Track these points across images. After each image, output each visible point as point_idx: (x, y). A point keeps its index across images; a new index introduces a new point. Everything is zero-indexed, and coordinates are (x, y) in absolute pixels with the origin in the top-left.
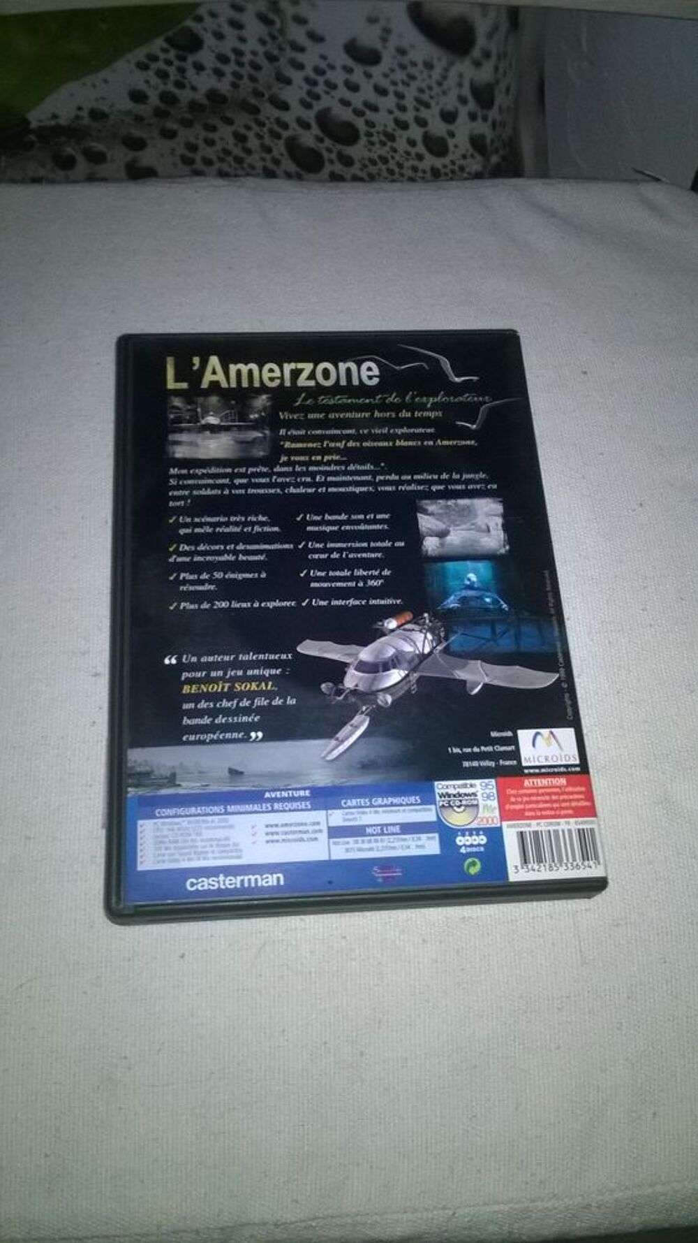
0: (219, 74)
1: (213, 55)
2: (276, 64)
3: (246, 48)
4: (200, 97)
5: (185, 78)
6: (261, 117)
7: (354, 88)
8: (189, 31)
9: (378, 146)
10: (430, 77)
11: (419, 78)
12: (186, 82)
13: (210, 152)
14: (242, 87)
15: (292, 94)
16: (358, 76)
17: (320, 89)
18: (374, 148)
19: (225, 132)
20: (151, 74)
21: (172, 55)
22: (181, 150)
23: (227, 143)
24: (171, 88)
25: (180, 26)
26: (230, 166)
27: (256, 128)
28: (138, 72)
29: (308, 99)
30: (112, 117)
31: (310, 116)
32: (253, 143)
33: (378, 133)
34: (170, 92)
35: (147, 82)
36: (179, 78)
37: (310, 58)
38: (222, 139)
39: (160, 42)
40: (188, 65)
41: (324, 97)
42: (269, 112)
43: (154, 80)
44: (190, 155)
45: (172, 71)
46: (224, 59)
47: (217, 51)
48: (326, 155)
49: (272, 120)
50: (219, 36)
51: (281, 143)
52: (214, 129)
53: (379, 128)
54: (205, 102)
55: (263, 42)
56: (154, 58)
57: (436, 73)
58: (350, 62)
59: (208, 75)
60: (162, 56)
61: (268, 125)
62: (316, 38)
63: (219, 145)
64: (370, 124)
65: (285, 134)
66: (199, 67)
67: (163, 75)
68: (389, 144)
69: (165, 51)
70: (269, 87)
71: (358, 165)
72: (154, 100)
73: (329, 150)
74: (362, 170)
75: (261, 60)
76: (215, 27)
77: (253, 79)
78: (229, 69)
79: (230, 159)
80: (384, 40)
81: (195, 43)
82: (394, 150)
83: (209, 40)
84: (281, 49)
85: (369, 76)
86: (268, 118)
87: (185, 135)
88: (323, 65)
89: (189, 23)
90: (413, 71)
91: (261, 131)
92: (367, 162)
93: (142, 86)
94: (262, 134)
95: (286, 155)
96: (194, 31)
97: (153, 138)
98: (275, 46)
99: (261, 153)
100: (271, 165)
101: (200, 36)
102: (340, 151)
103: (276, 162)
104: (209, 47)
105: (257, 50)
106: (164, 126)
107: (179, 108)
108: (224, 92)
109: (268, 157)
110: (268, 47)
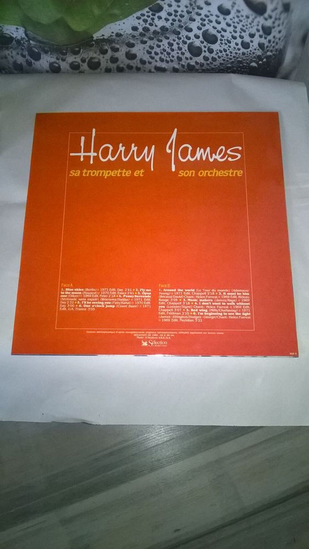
10: (247, 21)
11: (244, 21)
21: (151, 13)
25: (156, 3)
30: (123, 36)
57: (250, 20)
80: (233, 7)
90: (241, 18)
95: (187, 51)
96: (161, 4)
97: (138, 44)
98: (191, 8)
99: (177, 50)
100: (180, 55)
101: (162, 6)
102: (209, 47)
103: (183, 54)
104: (165, 10)
105: (184, 10)
106: (142, 39)
107: (149, 33)
108: (168, 27)
109: (180, 52)
110: (188, 9)
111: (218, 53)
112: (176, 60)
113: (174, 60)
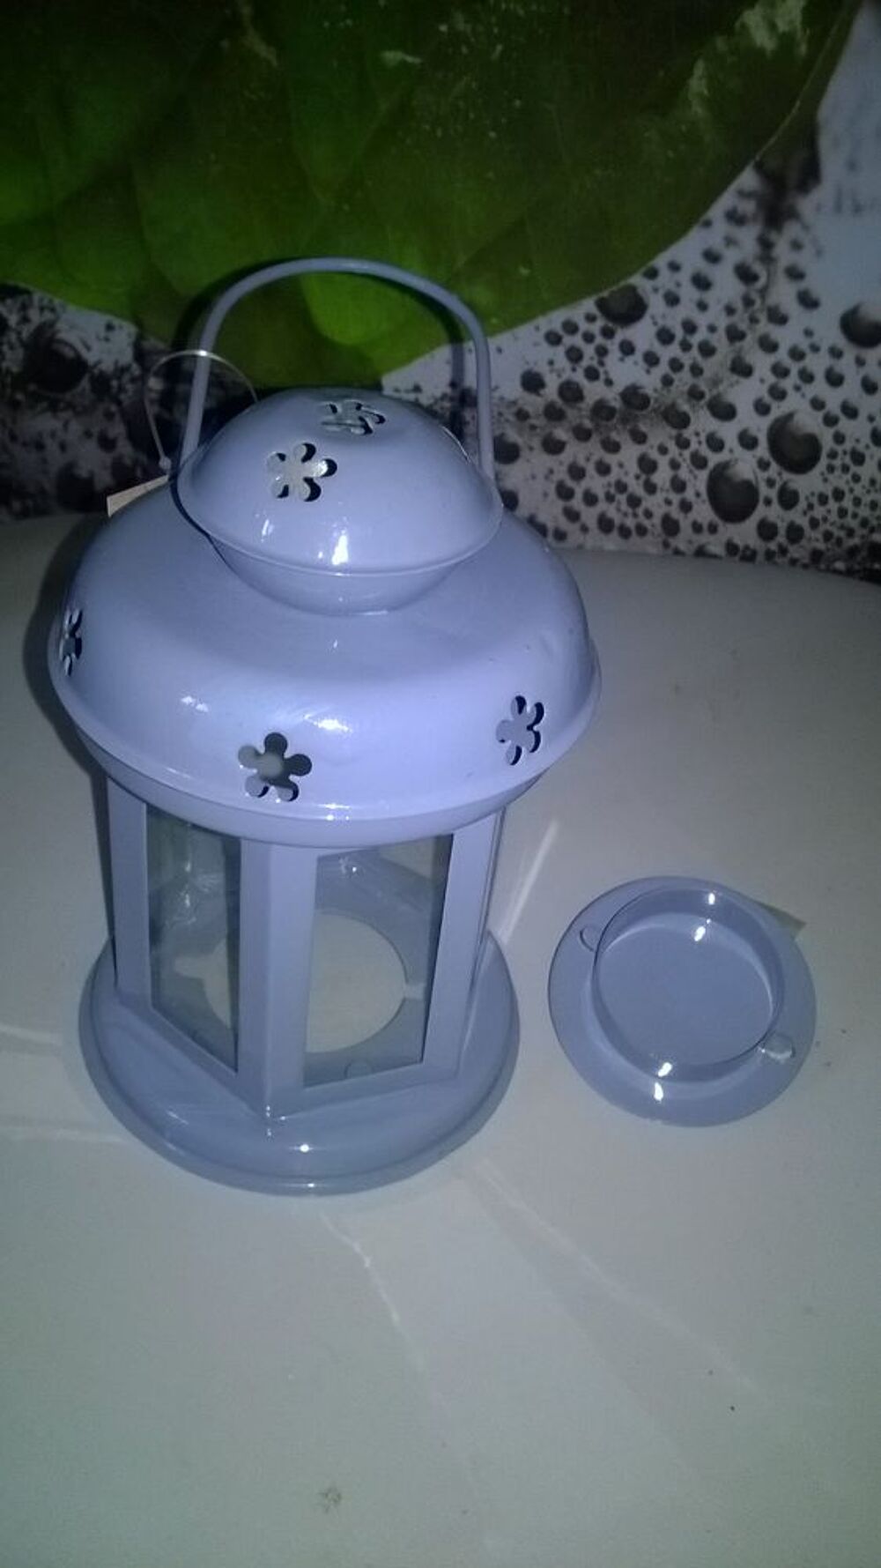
0: (651, 360)
1: (653, 330)
2: (738, 344)
3: (702, 320)
4: (612, 397)
5: (602, 364)
6: (688, 433)
7: (835, 380)
8: (633, 289)
9: (838, 472)
12: (601, 370)
13: (596, 483)
14: (676, 383)
15: (743, 394)
16: (846, 365)
17: (787, 384)
18: (830, 477)
19: (630, 453)
20: (559, 353)
21: (600, 322)
22: (562, 474)
23: (626, 474)
24: (579, 377)
25: (623, 283)
26: (618, 510)
27: (673, 450)
28: (545, 345)
29: (767, 399)
31: (760, 427)
32: (662, 476)
33: (845, 453)
34: (577, 384)
35: (551, 363)
36: (595, 363)
37: (786, 337)
38: (621, 465)
39: (589, 305)
40: (613, 346)
41: (792, 394)
42: (703, 422)
43: (562, 361)
44: (570, 483)
45: (589, 351)
46: (665, 337)
47: (661, 322)
48: (764, 491)
49: (703, 438)
50: (672, 300)
51: (703, 475)
52: (613, 447)
53: (848, 445)
54: (617, 404)
55: (730, 310)
56: (571, 328)
58: (841, 341)
59: (636, 363)
60: (584, 326)
61: (694, 446)
62: (808, 301)
63: (615, 474)
64: (839, 439)
65: (714, 459)
66: (627, 349)
67: (575, 355)
68: (854, 469)
69: (590, 318)
70: (715, 382)
71: (802, 504)
72: (551, 391)
73: (771, 483)
74: (805, 513)
75: (720, 340)
76: (671, 286)
77: (696, 371)
78: (667, 353)
79: (622, 498)
81: (633, 310)
82: (856, 478)
83: (656, 305)
84: (754, 320)
85: (860, 362)
86: (697, 434)
87: (575, 451)
88: (804, 344)
89: (637, 280)
91: (681, 455)
92: (815, 500)
93: (543, 368)
94: (680, 460)
95: (704, 495)
96: (640, 291)
97: (531, 449)
98: (746, 316)
99: (667, 491)
100: (675, 513)
101: (646, 300)
102: (785, 483)
103: (686, 507)
104: (653, 317)
105: (717, 324)
106: (550, 434)
107: (580, 409)
108: (649, 391)
109: (675, 498)
110: (735, 319)
111: (811, 507)
112: (659, 529)
113: (649, 527)
